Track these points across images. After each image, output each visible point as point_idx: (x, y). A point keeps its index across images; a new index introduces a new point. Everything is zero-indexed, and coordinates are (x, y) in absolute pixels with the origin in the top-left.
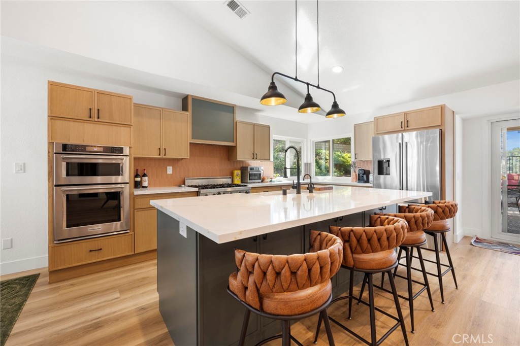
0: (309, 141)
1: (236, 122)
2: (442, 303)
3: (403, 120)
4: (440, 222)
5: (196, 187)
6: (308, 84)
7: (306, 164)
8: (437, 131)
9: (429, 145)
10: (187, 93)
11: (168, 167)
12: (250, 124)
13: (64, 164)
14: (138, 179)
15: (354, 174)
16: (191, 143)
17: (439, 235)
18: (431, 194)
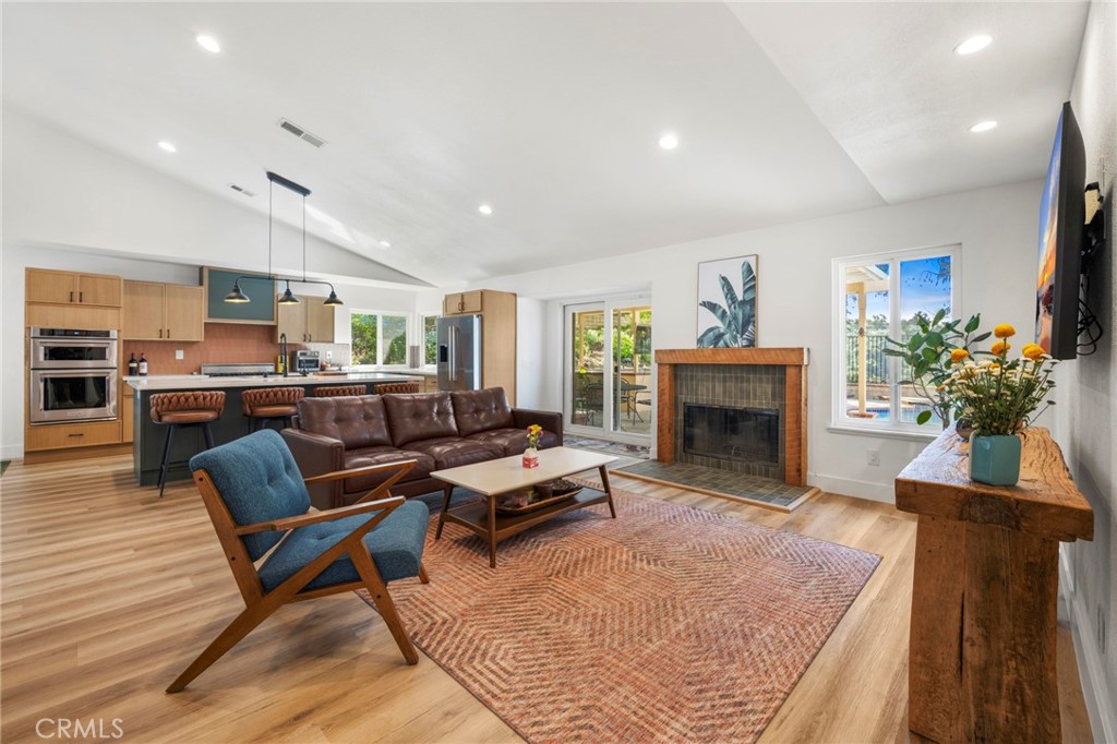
0: (417, 316)
3: (461, 302)
7: (413, 348)
11: (177, 352)
13: (42, 349)
14: (135, 365)
16: (205, 324)
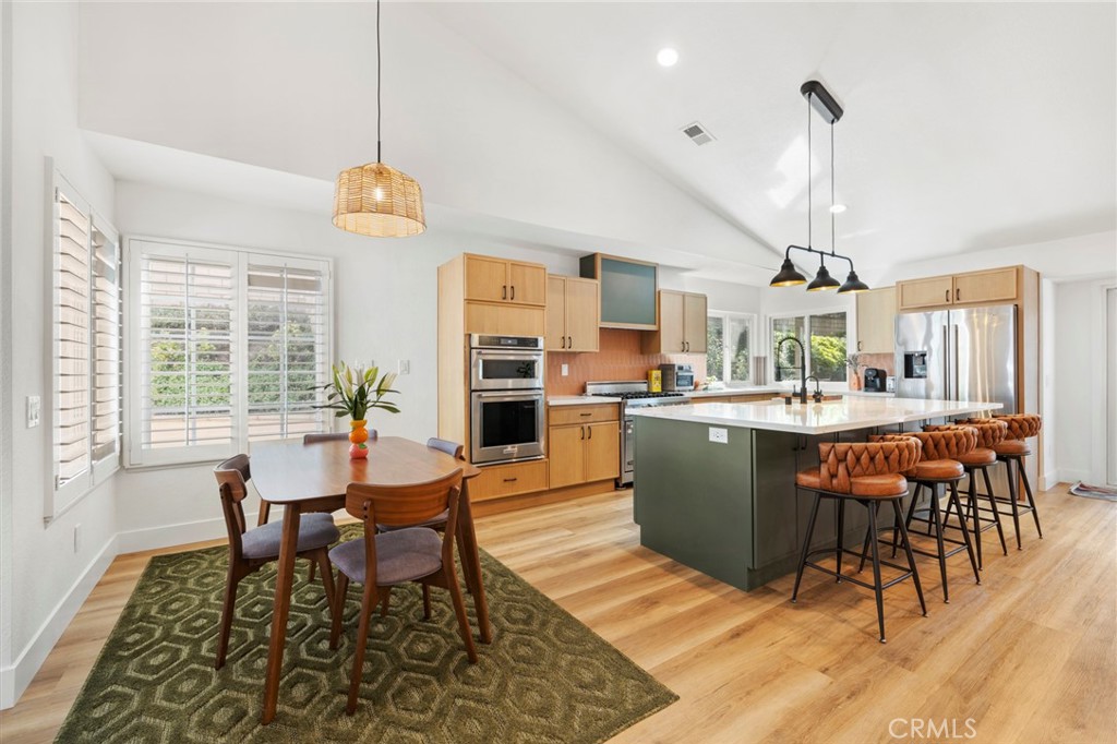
0: (763, 318)
1: (659, 293)
2: (1019, 549)
3: (950, 288)
4: (1015, 442)
5: (617, 395)
6: (822, 253)
7: (758, 359)
8: (1011, 309)
9: (995, 325)
10: (592, 250)
11: (563, 366)
12: (678, 293)
13: (481, 362)
15: (854, 376)
16: (601, 328)
17: (1013, 462)
18: (1001, 406)
